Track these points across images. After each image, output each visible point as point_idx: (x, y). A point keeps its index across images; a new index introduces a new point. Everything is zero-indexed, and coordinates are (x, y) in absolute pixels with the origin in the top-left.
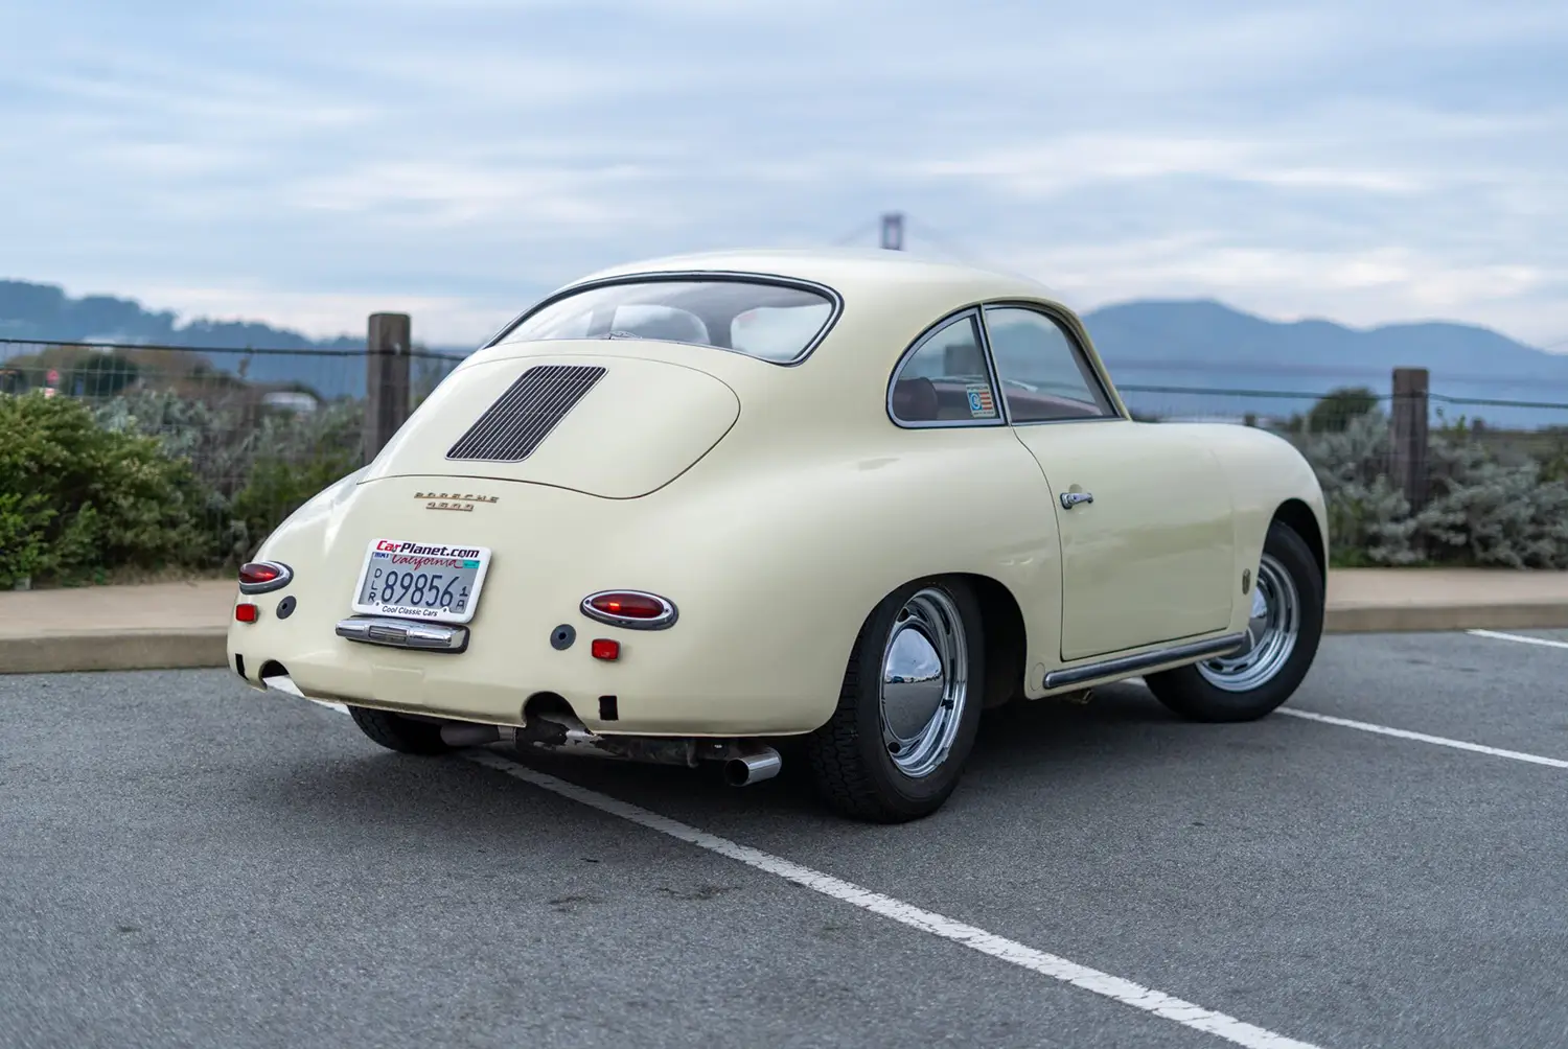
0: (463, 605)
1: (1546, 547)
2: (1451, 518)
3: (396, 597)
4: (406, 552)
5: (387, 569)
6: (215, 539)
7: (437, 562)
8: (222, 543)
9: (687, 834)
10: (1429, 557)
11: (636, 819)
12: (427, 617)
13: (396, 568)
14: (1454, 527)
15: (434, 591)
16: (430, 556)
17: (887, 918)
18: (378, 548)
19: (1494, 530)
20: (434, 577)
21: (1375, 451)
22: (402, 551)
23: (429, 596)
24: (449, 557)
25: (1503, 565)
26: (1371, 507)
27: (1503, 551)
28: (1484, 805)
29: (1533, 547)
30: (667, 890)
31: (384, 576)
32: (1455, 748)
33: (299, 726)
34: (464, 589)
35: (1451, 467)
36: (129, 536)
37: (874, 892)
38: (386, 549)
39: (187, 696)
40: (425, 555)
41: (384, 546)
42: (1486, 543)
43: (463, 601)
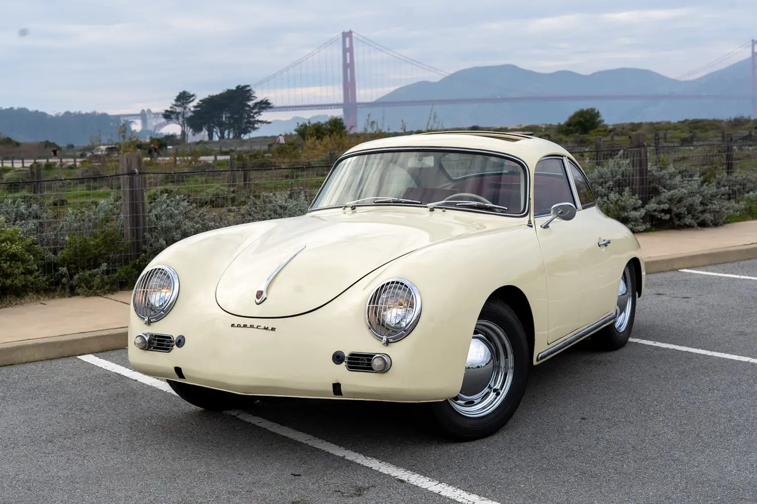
1: (708, 217)
2: (662, 206)
6: (51, 278)
8: (55, 279)
9: (339, 452)
10: (652, 225)
11: (310, 443)
14: (663, 211)
17: (451, 499)
19: (683, 210)
21: (623, 175)
25: (688, 227)
26: (623, 204)
27: (688, 220)
28: (716, 391)
29: (702, 217)
30: (339, 491)
32: (693, 353)
33: (123, 394)
35: (660, 180)
36: (9, 282)
37: (440, 482)
39: (59, 379)
42: (679, 216)
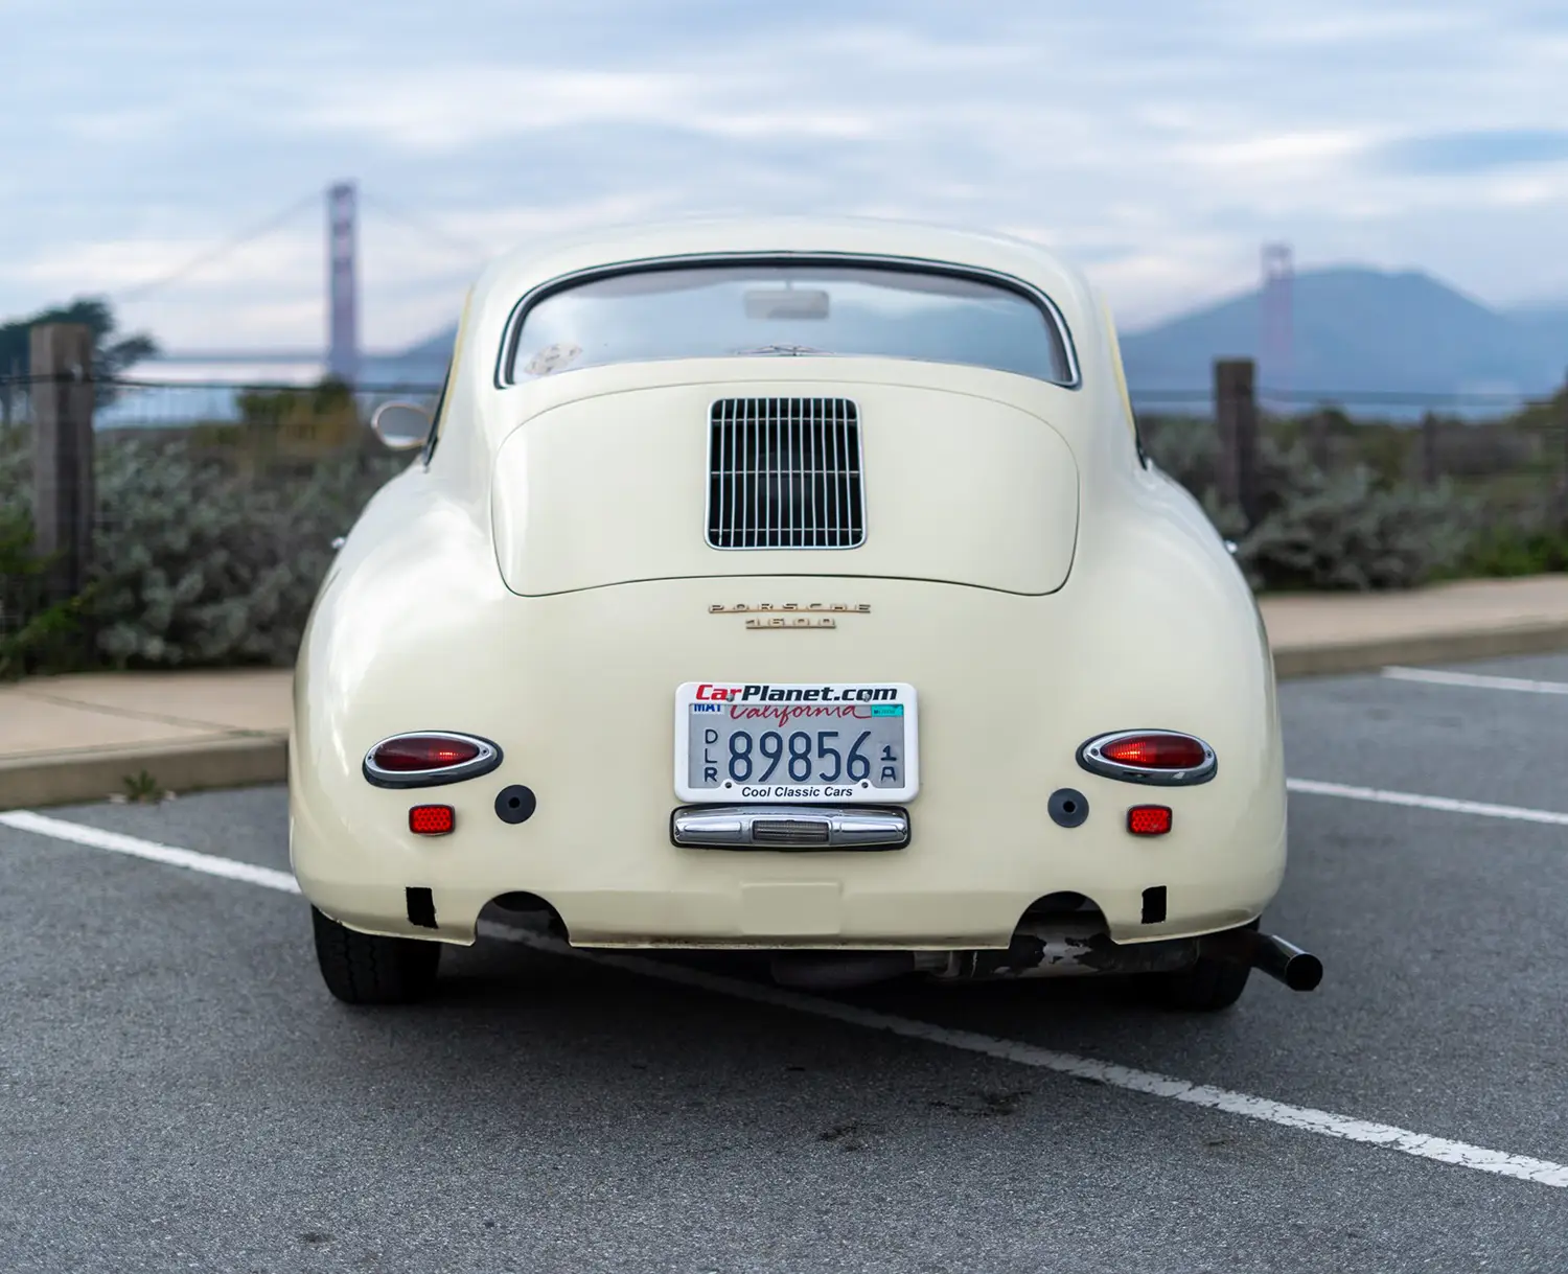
0: (893, 775)
2: (1293, 535)
3: (759, 771)
4: (754, 700)
5: (727, 729)
7: (819, 711)
12: (833, 799)
13: (742, 725)
14: (1296, 545)
15: (831, 758)
16: (803, 702)
18: (699, 696)
19: (1336, 547)
20: (821, 735)
22: (745, 698)
23: (827, 765)
24: (841, 702)
27: (1346, 571)
30: (941, 1103)
31: (724, 741)
34: (887, 750)
35: (1282, 474)
38: (714, 697)
40: (793, 702)
41: (707, 693)
42: (1325, 562)
43: (892, 769)
